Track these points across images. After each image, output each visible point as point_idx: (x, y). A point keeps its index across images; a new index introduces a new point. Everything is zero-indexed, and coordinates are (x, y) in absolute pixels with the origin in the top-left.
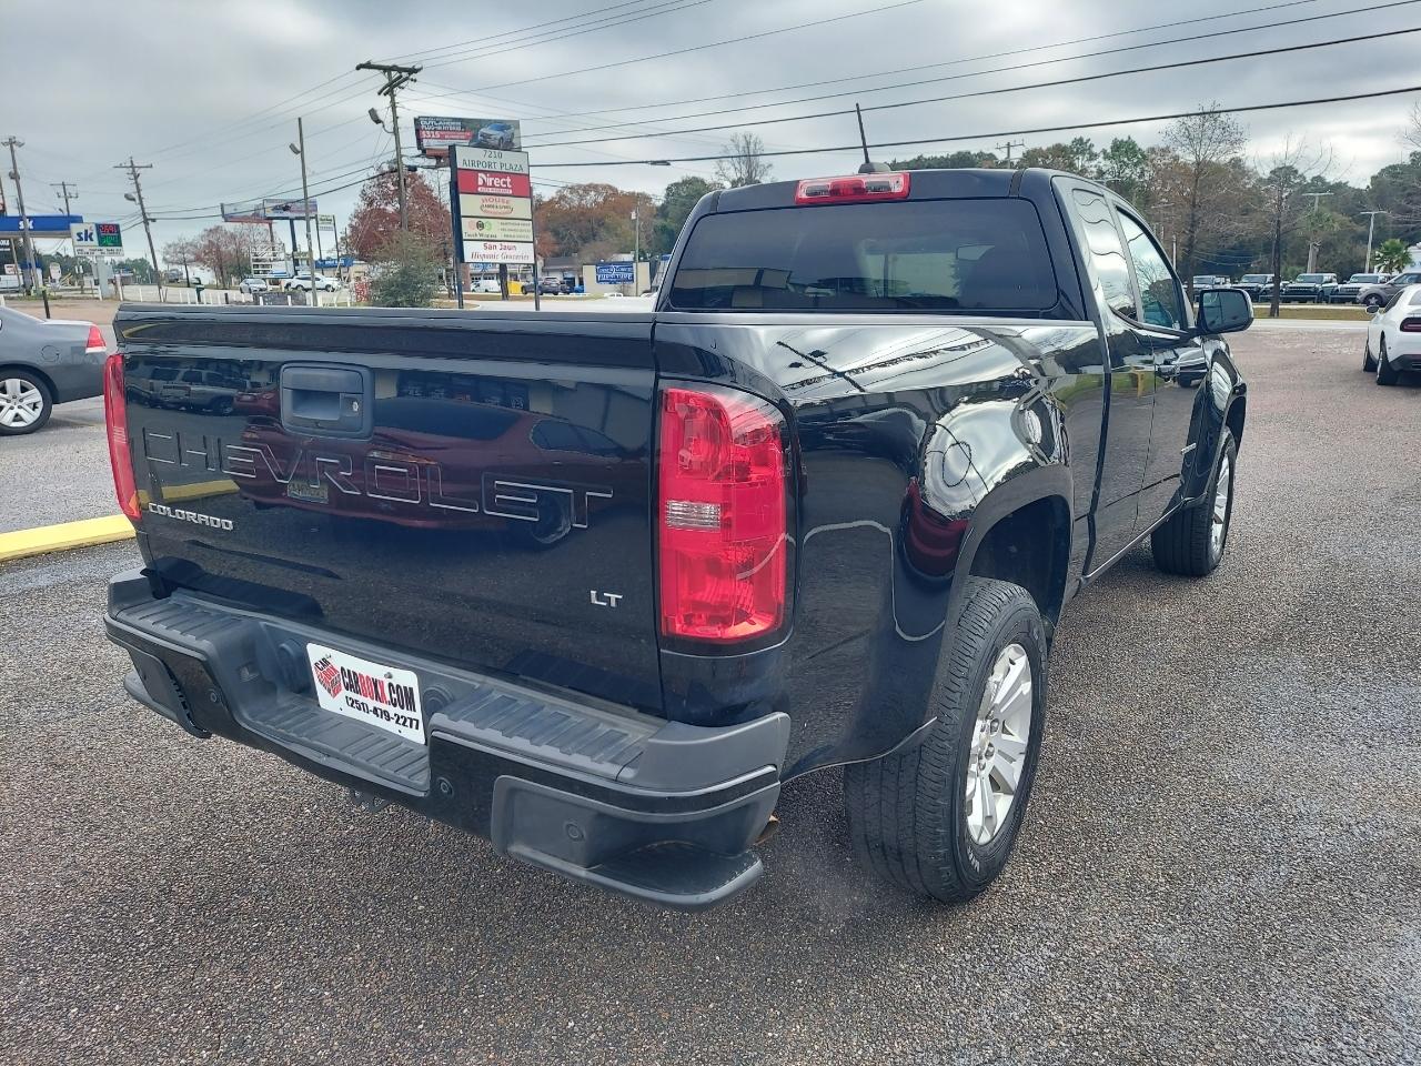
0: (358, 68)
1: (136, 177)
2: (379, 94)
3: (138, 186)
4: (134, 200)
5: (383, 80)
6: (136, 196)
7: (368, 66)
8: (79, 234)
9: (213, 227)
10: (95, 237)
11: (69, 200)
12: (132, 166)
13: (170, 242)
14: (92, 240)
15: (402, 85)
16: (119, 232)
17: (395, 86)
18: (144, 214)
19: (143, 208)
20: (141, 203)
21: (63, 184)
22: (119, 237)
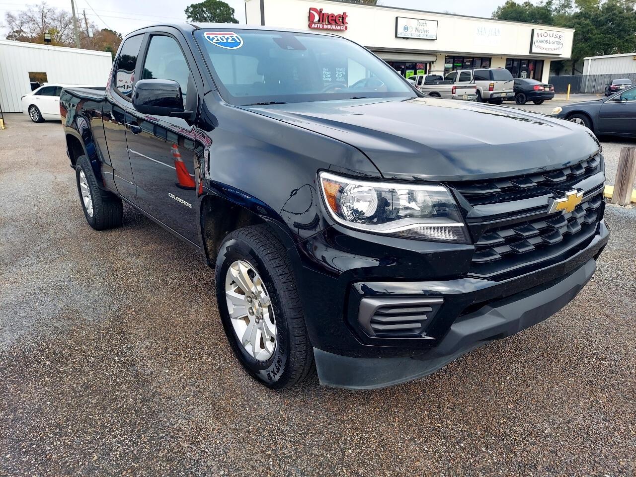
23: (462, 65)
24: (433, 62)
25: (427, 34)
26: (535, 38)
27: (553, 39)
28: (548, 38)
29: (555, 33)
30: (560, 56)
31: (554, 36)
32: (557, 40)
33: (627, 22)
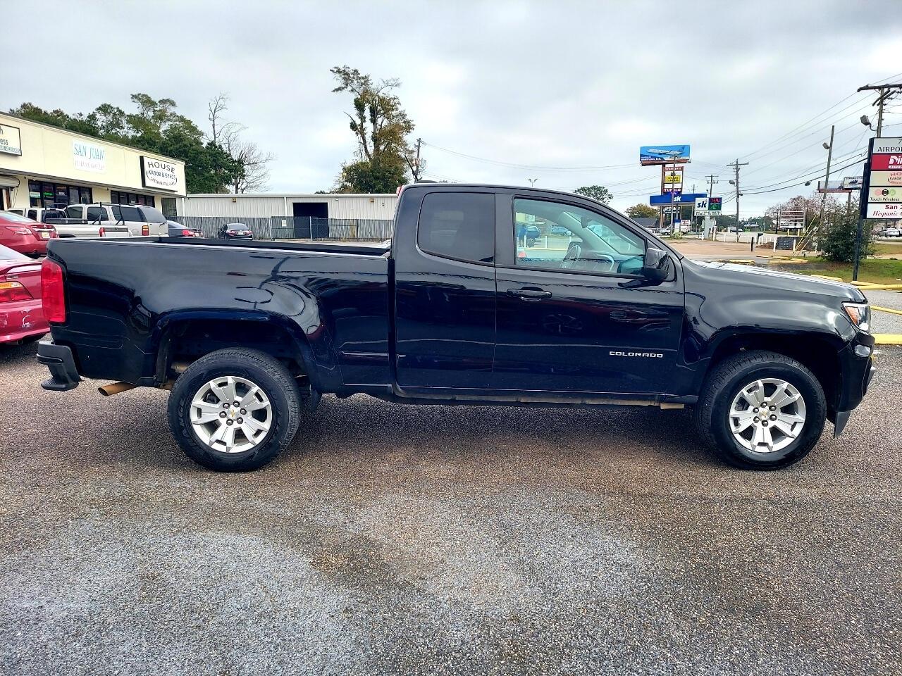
0: (859, 90)
1: (738, 170)
2: (874, 105)
3: (737, 174)
4: (734, 183)
5: (876, 95)
6: (735, 181)
7: (867, 88)
8: (699, 204)
9: (796, 197)
10: (707, 205)
11: (713, 185)
12: (737, 165)
13: (771, 207)
14: (705, 207)
15: (891, 97)
16: (721, 202)
17: (885, 99)
18: (738, 191)
19: (738, 188)
20: (737, 185)
21: (712, 176)
22: (721, 205)
23: (55, 196)
24: (12, 188)
25: (6, 145)
26: (147, 168)
27: (165, 171)
28: (160, 170)
29: (166, 164)
30: (176, 193)
31: (166, 168)
32: (170, 173)
33: (202, 157)
